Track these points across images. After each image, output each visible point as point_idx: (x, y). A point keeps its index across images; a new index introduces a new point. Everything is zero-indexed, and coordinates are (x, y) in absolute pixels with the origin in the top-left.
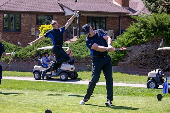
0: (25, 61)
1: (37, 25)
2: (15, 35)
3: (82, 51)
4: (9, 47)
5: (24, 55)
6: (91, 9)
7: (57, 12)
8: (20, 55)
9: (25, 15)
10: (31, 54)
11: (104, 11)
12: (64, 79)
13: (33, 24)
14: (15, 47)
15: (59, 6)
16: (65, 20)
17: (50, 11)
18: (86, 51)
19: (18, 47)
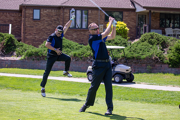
0: (84, 60)
1: (106, 22)
2: (82, 32)
3: (144, 51)
4: (70, 46)
5: (83, 54)
6: (163, 5)
7: (127, 8)
8: (79, 54)
9: (93, 11)
10: (90, 54)
11: (177, 7)
12: (117, 81)
13: (101, 21)
14: (77, 46)
15: (130, 2)
16: (136, 17)
17: (120, 7)
18: (147, 51)
19: (80, 45)
